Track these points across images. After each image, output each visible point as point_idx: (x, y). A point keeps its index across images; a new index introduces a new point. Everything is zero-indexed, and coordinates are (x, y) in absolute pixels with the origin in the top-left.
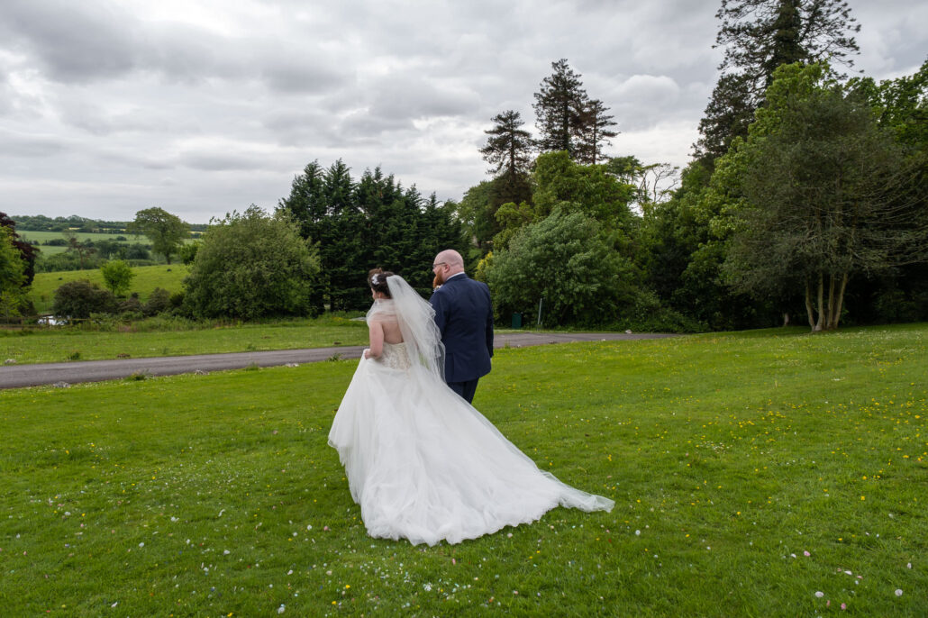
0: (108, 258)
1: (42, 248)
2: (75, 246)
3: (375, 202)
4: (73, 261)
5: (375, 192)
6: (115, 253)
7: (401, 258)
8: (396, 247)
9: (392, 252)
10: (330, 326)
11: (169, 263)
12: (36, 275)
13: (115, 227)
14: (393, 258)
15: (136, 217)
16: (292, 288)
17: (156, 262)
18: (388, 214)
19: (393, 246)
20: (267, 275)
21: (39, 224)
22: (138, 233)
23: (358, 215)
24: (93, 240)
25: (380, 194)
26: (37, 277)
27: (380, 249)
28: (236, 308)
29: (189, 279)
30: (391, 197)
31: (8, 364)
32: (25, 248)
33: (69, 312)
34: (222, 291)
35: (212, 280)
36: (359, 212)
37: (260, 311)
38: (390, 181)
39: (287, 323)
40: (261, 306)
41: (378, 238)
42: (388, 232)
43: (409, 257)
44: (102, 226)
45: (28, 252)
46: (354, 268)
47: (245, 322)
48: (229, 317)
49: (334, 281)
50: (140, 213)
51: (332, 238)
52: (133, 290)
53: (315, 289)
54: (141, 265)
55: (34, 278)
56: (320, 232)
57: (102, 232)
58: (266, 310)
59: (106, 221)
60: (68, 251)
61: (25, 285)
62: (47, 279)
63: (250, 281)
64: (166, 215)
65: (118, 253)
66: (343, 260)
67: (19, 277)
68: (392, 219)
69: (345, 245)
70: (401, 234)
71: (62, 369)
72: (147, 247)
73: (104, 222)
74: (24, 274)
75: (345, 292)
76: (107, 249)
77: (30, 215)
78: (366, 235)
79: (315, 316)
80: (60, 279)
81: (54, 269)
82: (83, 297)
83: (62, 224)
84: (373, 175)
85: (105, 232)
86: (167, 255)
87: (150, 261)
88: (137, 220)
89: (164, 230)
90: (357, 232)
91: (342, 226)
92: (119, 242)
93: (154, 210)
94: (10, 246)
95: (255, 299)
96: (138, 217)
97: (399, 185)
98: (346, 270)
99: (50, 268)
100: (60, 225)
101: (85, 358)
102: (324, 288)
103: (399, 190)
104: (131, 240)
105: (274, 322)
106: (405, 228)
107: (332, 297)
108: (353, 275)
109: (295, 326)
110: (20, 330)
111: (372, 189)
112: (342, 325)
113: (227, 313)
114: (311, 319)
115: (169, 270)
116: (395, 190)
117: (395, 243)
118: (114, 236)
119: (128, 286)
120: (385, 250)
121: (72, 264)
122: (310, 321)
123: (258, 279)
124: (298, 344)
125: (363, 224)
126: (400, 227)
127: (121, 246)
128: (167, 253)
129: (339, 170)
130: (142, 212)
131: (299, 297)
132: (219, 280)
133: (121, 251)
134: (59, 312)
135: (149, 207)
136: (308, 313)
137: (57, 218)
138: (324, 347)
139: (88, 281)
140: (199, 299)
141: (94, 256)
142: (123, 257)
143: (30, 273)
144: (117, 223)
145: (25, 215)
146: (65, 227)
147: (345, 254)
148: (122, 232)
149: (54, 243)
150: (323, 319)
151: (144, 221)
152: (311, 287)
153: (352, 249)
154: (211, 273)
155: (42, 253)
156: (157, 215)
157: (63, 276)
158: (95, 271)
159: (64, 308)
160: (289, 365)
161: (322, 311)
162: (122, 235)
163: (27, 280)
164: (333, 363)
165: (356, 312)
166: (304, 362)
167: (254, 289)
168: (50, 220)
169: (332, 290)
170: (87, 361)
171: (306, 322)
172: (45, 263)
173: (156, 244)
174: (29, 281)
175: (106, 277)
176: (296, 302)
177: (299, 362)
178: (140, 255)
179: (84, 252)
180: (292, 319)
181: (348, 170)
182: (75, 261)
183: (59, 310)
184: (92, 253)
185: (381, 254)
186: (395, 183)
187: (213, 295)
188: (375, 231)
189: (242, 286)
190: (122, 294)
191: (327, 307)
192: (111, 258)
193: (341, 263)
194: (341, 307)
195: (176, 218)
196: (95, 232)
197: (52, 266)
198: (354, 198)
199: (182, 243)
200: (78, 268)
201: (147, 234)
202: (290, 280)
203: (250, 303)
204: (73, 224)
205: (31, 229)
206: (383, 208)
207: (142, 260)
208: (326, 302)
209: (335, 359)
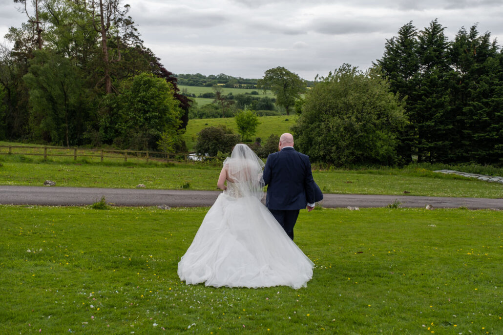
0: (243, 109)
1: (197, 100)
2: (219, 99)
3: (468, 60)
4: (218, 111)
5: (469, 51)
6: (249, 105)
7: (489, 114)
8: (487, 104)
9: (481, 108)
10: (412, 176)
11: (288, 114)
12: (190, 120)
13: (251, 83)
14: (481, 114)
15: (264, 75)
16: (380, 139)
17: (279, 113)
18: (481, 71)
19: (483, 103)
20: (357, 126)
21: (196, 80)
22: (265, 89)
23: (451, 72)
24: (233, 94)
25: (473, 52)
26: (190, 122)
27: (469, 105)
28: (331, 155)
29: (296, 128)
30: (485, 55)
31: (139, 188)
32: (183, 99)
33: (206, 151)
34: (320, 139)
35: (312, 130)
36: (451, 69)
37: (351, 158)
38: (486, 38)
39: (374, 170)
40: (352, 154)
41: (468, 95)
42: (478, 90)
43: (499, 114)
44: (241, 83)
45: (185, 102)
46: (441, 123)
47: (338, 167)
48: (325, 162)
49: (422, 134)
50: (268, 72)
51: (422, 95)
52: (257, 136)
53: (403, 141)
54: (267, 115)
55: (188, 122)
56: (410, 88)
57: (241, 87)
58: (356, 157)
59: (245, 78)
60: (215, 102)
61: (180, 128)
62: (197, 124)
63: (342, 129)
64: (288, 73)
65: (251, 105)
66: (432, 115)
67: (176, 122)
68: (483, 77)
69: (434, 102)
70: (492, 91)
71: (171, 195)
72: (273, 100)
73: (243, 79)
74: (180, 120)
75: (432, 145)
76: (243, 101)
77: (191, 74)
78: (456, 92)
79: (401, 166)
80: (206, 124)
81: (204, 116)
82: (217, 140)
83: (213, 81)
84: (469, 33)
85: (243, 88)
86: (287, 107)
87: (274, 112)
88: (265, 78)
89: (286, 86)
90: (446, 89)
91: (433, 83)
92: (253, 96)
93: (279, 68)
94: (172, 97)
95: (347, 147)
96: (266, 75)
97: (495, 42)
98: (433, 124)
99: (201, 116)
100: (211, 81)
101: (193, 188)
102: (412, 140)
103: (495, 48)
104: (262, 94)
105: (362, 169)
106: (497, 85)
107: (420, 149)
108: (440, 130)
109: (380, 174)
110: (166, 162)
111: (466, 47)
112: (424, 176)
113: (323, 158)
114: (397, 168)
115: (287, 120)
116: (490, 48)
117: (485, 100)
118: (250, 91)
119: (254, 132)
120: (474, 106)
121: (217, 113)
122: (395, 170)
123: (349, 129)
124: (372, 190)
125: (453, 82)
126: (492, 84)
127: (254, 99)
128: (287, 105)
129: (434, 31)
130: (270, 71)
131: (385, 147)
132: (318, 129)
133: (253, 103)
134: (200, 151)
135: (275, 67)
136: (395, 163)
137: (210, 76)
138: (392, 195)
139: (224, 127)
140: (302, 146)
141: (233, 106)
142: (254, 108)
143: (185, 119)
144: (253, 80)
145: (188, 73)
146: (215, 83)
147: (434, 109)
148: (255, 88)
149: (206, 96)
150: (407, 169)
151: (271, 78)
152: (397, 138)
153: (441, 105)
154: (312, 124)
155: (197, 104)
156: (281, 73)
157: (208, 123)
158: (230, 119)
159: (203, 148)
160: (350, 208)
161: (409, 161)
162: (255, 90)
163: (182, 124)
164: (391, 210)
165: (441, 165)
166: (365, 207)
167: (347, 137)
168: (204, 77)
169: (420, 143)
170: (195, 190)
171: (391, 170)
172: (198, 112)
173: (279, 97)
174: (184, 125)
175: (238, 124)
176: (382, 152)
177: (360, 207)
178: (267, 107)
179: (226, 103)
180: (379, 168)
181: (443, 29)
182: (219, 111)
183: (199, 149)
184: (231, 104)
185: (470, 110)
186: (491, 40)
187: (313, 143)
188: (465, 88)
189: (336, 135)
190: (249, 138)
191: (415, 158)
192: (246, 109)
193: (429, 118)
194: (428, 159)
195: (296, 76)
196: (236, 87)
197: (203, 114)
198: (447, 57)
199: (298, 97)
200: (221, 117)
201: (272, 89)
202: (378, 132)
203: (344, 151)
204: (221, 80)
205: (191, 85)
206: (476, 66)
207: (269, 111)
208: (415, 153)
209: (395, 206)
